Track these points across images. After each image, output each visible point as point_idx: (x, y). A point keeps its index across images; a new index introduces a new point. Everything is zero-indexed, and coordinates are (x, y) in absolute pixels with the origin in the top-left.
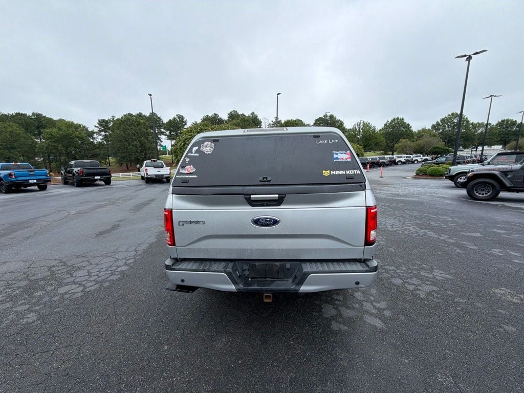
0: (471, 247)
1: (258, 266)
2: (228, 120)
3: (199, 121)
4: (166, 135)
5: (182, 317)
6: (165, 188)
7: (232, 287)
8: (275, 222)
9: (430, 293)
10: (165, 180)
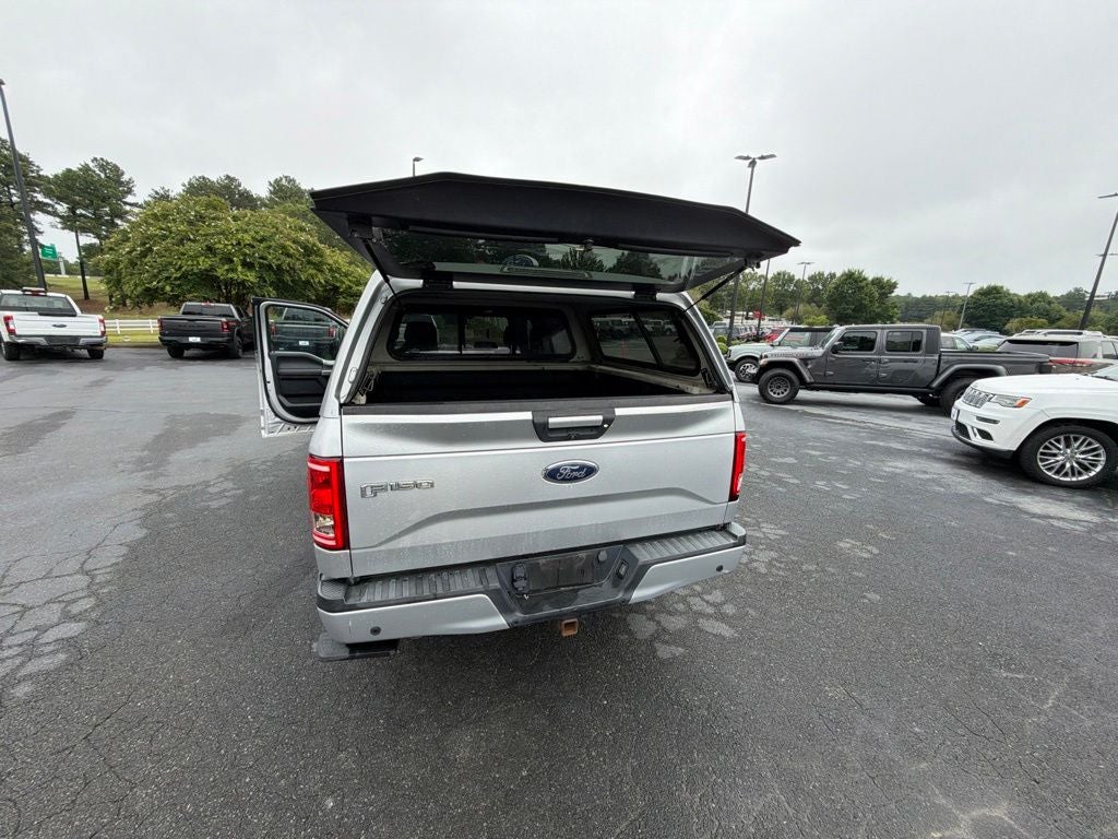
0: (791, 481)
1: (544, 564)
2: (271, 199)
3: (176, 189)
4: (55, 214)
5: (336, 718)
6: (100, 377)
7: (499, 622)
8: (590, 471)
9: (770, 564)
10: (85, 352)
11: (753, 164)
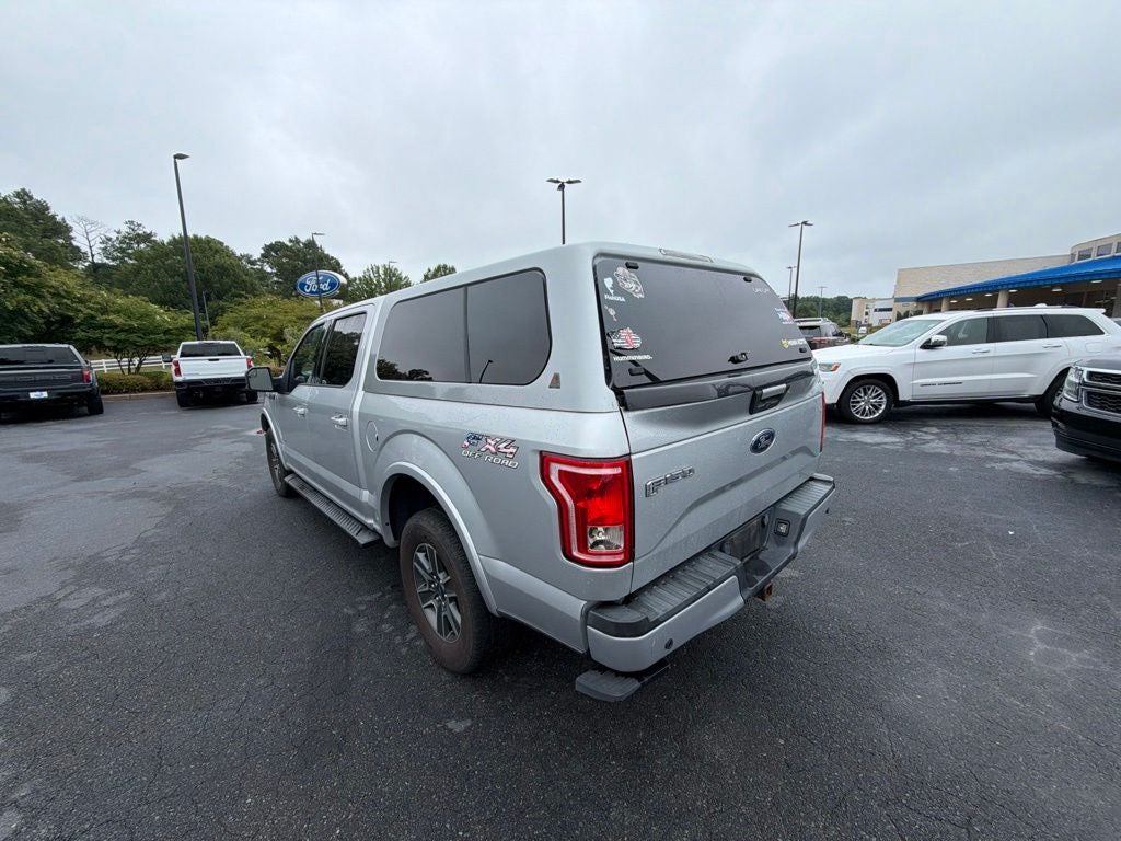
1: (736, 539)
7: (739, 601)
8: (772, 438)
11: (562, 187)
